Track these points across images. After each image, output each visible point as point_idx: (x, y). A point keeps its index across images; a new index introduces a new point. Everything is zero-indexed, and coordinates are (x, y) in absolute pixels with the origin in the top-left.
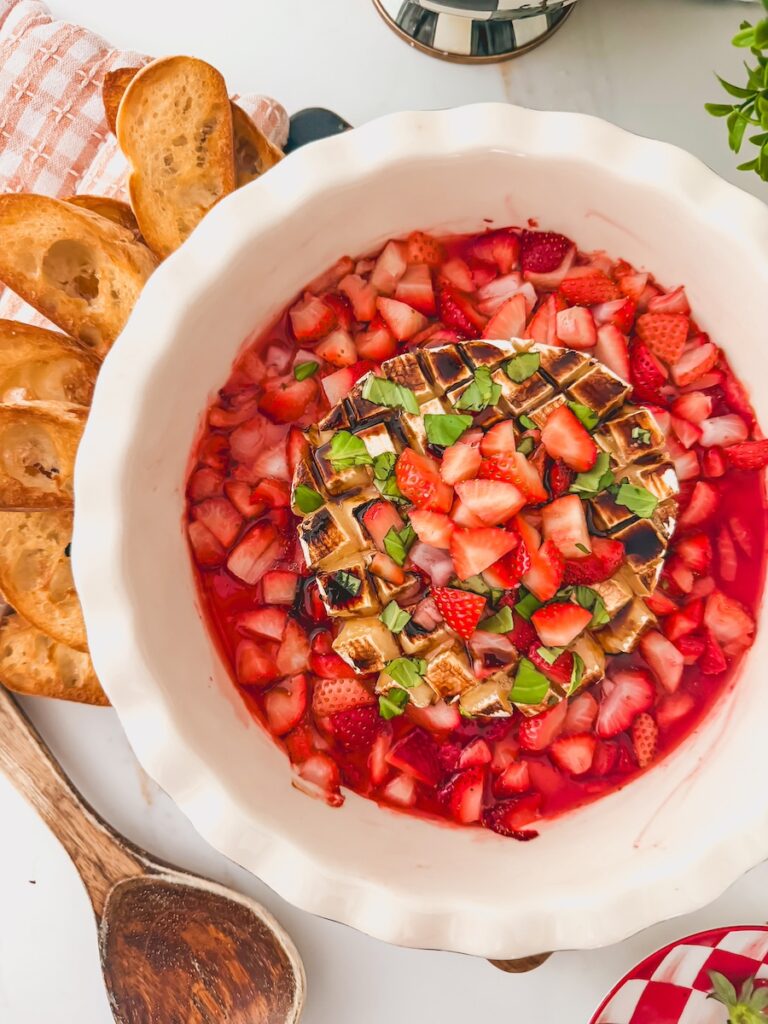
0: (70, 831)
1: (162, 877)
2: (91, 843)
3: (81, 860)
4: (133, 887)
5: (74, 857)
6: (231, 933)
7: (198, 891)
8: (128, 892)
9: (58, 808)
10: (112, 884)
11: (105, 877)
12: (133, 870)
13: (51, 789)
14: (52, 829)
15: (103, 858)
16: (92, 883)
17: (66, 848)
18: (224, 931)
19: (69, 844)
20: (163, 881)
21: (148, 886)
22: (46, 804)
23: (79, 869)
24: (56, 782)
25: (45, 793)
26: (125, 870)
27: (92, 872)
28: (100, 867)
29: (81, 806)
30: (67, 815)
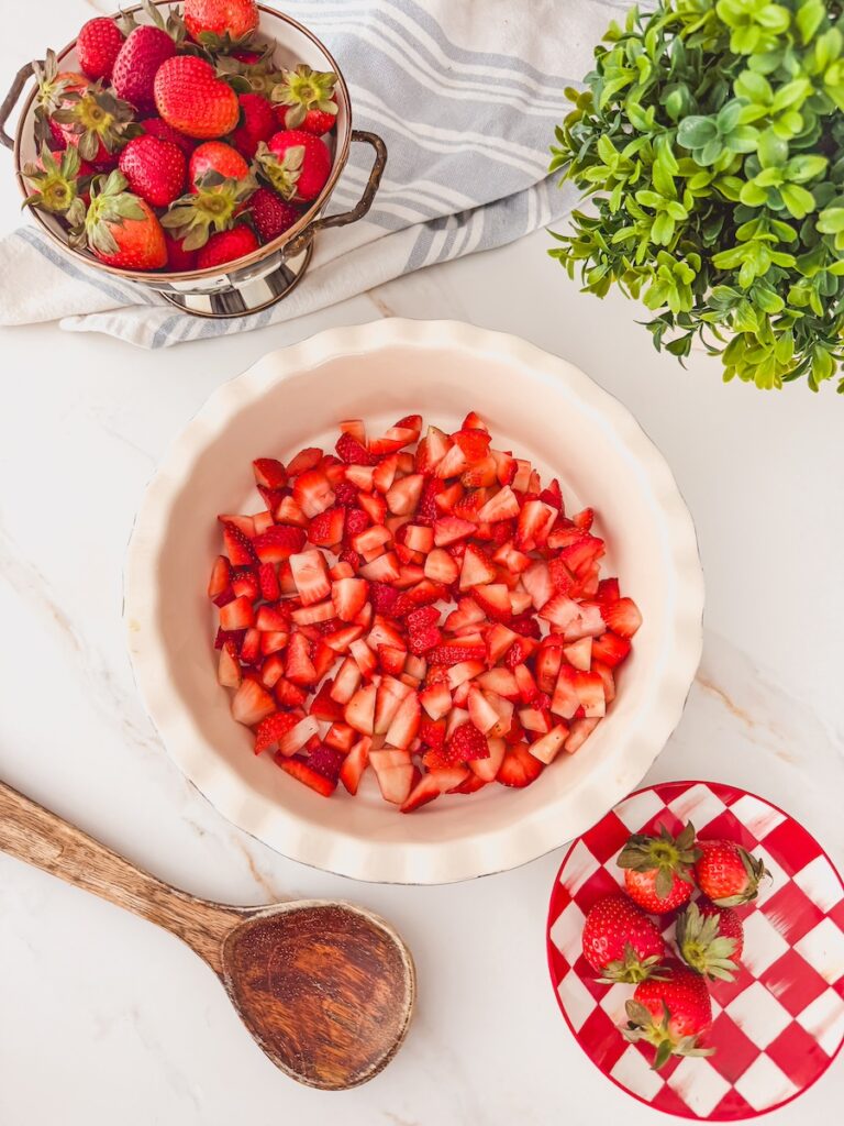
0: (171, 915)
1: (258, 915)
2: (189, 915)
3: (189, 935)
4: (238, 936)
5: (180, 934)
6: (333, 942)
7: (292, 913)
8: (236, 944)
9: (154, 901)
10: (221, 942)
11: (213, 938)
12: (233, 921)
13: (143, 890)
14: (155, 921)
15: (206, 924)
16: (204, 949)
17: (173, 931)
18: (327, 942)
19: (174, 926)
20: (261, 918)
21: (252, 929)
22: (142, 903)
23: (189, 943)
24: (145, 881)
25: (140, 894)
26: (227, 925)
27: (200, 941)
28: (206, 932)
29: (172, 891)
30: (163, 904)
